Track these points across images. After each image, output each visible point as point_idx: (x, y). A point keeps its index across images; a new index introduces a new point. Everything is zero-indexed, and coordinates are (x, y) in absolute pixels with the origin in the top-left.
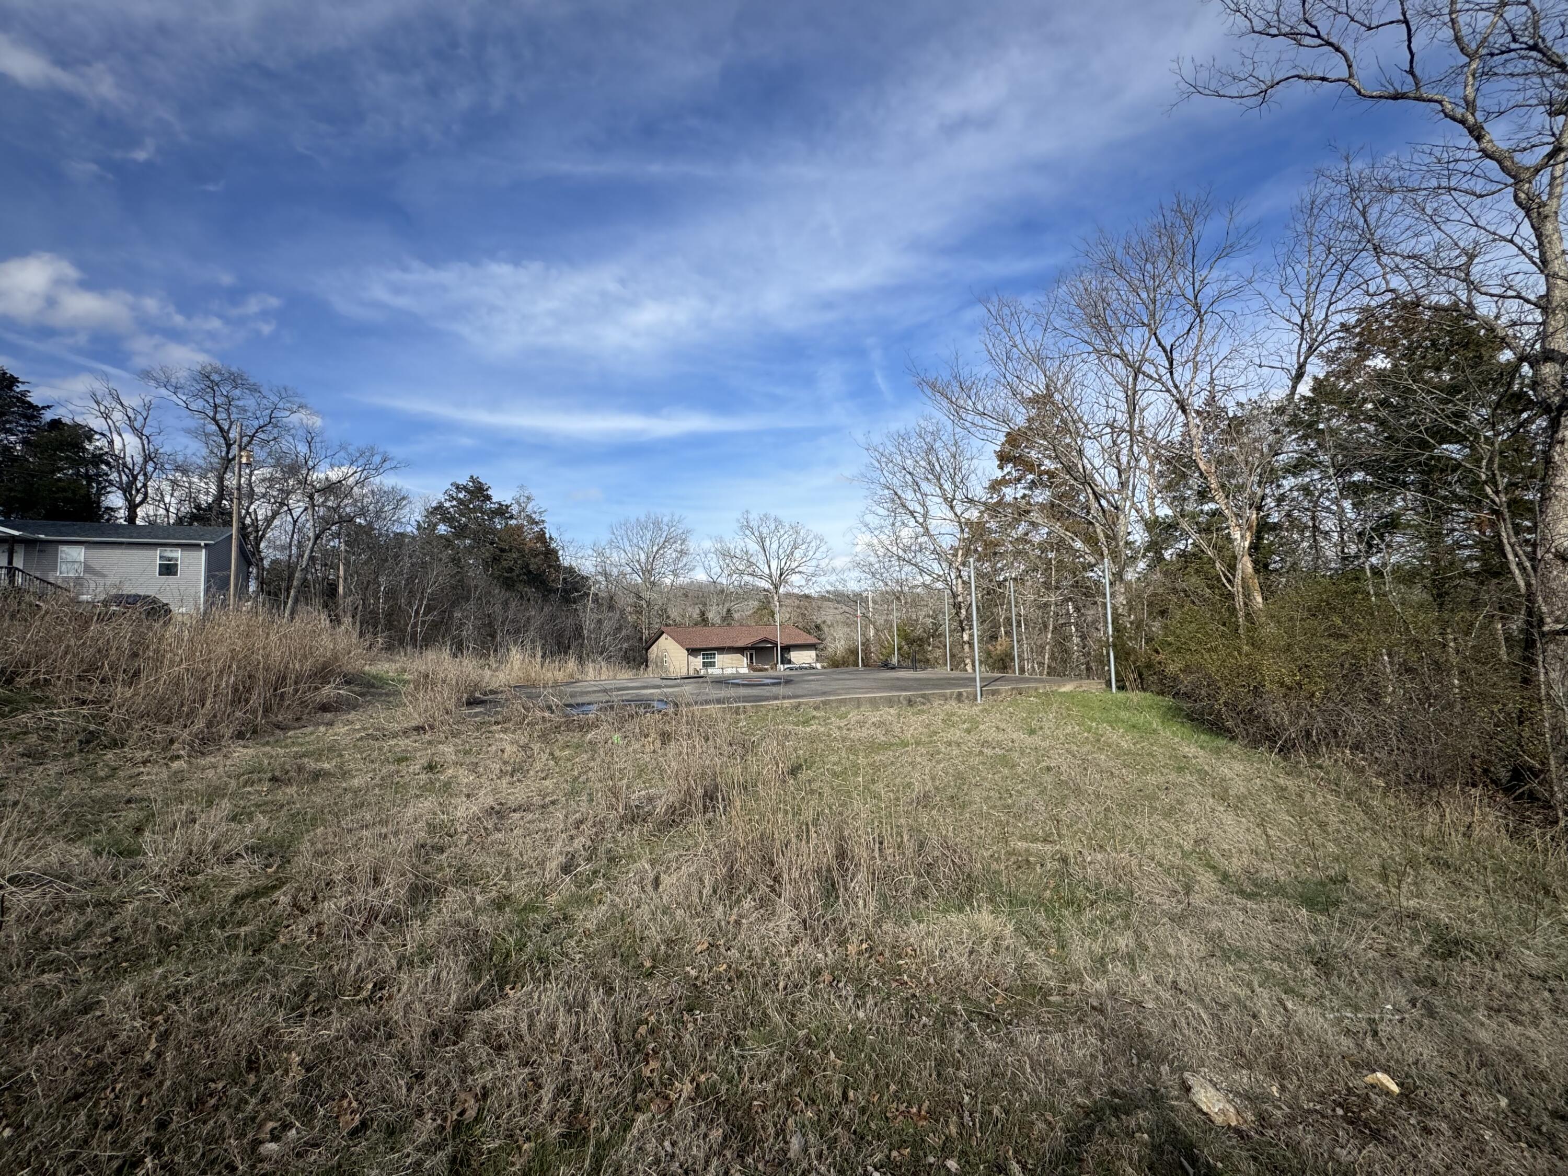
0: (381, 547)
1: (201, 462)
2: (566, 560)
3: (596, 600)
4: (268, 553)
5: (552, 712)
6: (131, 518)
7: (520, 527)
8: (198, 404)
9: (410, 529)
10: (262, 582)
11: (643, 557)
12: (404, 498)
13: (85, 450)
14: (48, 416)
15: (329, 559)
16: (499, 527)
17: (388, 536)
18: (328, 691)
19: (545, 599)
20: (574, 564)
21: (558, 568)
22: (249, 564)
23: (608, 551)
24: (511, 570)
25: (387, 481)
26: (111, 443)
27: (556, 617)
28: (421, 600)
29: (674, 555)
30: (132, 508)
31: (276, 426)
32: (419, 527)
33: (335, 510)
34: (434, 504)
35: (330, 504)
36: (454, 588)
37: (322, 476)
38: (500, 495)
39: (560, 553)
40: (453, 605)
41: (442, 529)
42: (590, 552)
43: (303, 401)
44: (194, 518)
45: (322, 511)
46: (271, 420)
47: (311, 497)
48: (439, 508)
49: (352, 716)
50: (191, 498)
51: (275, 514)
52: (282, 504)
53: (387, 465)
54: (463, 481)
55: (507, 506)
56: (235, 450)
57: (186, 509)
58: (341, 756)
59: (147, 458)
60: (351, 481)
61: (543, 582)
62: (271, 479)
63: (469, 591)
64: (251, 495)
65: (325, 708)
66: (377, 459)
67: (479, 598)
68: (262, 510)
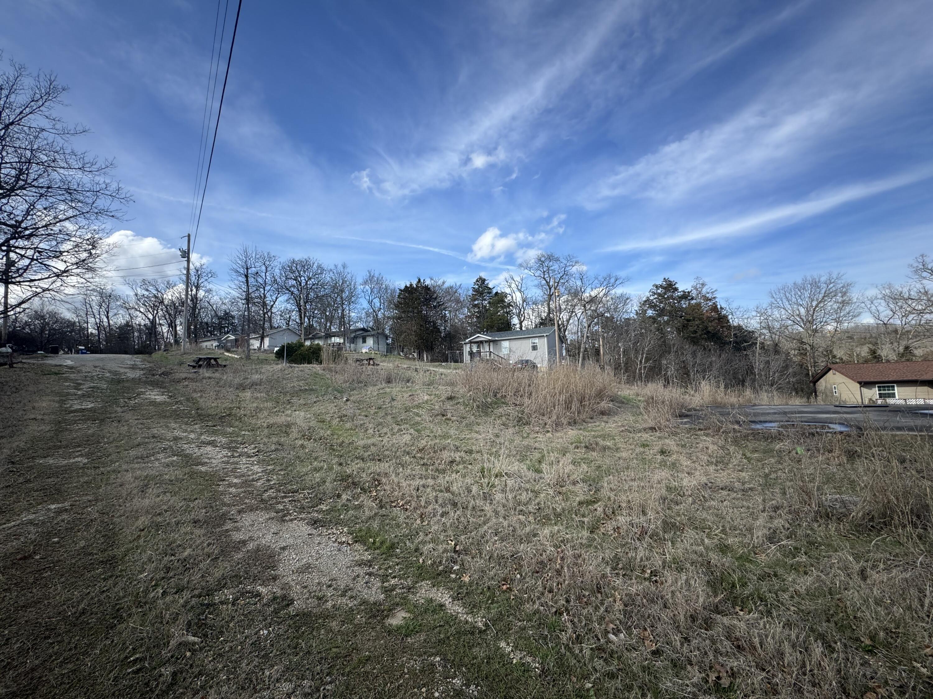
0: (618, 327)
1: (541, 299)
2: (734, 321)
3: (763, 346)
4: (570, 337)
5: (740, 426)
6: (521, 328)
7: (699, 305)
8: (538, 273)
9: (633, 315)
10: (568, 351)
11: (803, 311)
12: (627, 299)
13: (505, 302)
14: (494, 291)
15: (594, 337)
16: (684, 306)
17: (621, 320)
18: (604, 405)
19: (722, 349)
20: (741, 323)
21: (729, 327)
22: (562, 342)
23: (769, 311)
24: (695, 332)
25: (618, 291)
26: (512, 297)
27: (732, 361)
28: (642, 354)
29: (835, 306)
30: (521, 323)
31: (567, 275)
32: (637, 314)
33: (595, 311)
34: (644, 299)
35: (592, 308)
36: (660, 346)
37: (588, 295)
38: (683, 286)
39: (730, 317)
40: (661, 357)
41: (650, 313)
42: (754, 313)
43: (577, 259)
44: (541, 324)
45: (589, 312)
46: (565, 273)
47: (585, 306)
48: (648, 300)
49: (616, 418)
50: (539, 316)
51: (570, 317)
52: (572, 312)
53: (618, 282)
54: (660, 282)
55: (689, 292)
56: (553, 290)
57: (538, 320)
58: (614, 439)
59: (524, 301)
60: (601, 294)
61: (719, 338)
62: (568, 301)
63: (670, 348)
64: (560, 310)
65: (603, 413)
66: (612, 280)
67: (676, 352)
68: (565, 316)
